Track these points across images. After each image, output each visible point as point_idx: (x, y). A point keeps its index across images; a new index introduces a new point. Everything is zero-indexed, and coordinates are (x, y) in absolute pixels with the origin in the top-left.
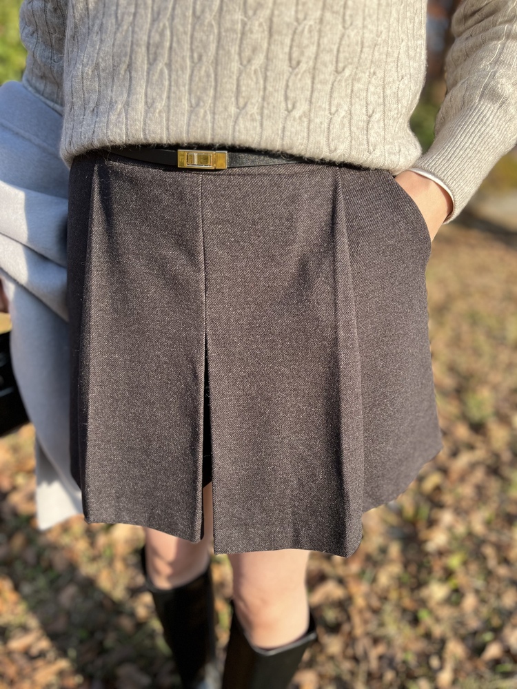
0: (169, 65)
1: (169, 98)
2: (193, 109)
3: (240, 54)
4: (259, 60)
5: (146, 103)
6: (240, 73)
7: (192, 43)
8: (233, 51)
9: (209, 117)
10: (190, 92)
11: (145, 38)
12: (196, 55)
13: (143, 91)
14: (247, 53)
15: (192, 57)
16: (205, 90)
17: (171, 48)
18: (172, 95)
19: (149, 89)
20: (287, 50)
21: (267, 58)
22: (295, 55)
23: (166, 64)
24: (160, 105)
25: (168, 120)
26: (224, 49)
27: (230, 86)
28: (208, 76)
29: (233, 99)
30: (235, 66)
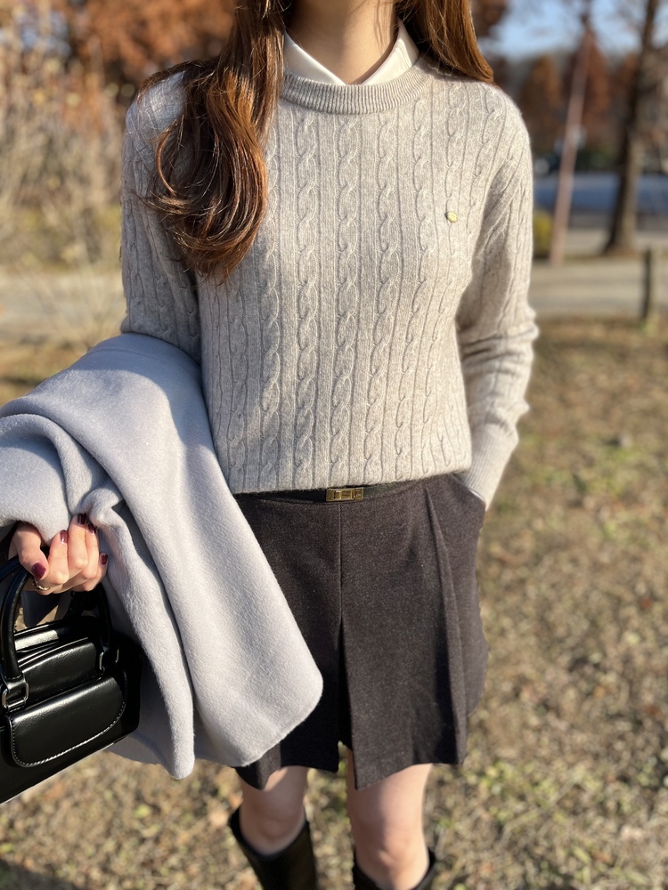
0: (313, 438)
1: (313, 459)
2: (333, 464)
3: (366, 426)
4: (378, 428)
5: (295, 463)
6: (366, 437)
7: (331, 422)
8: (362, 425)
9: (346, 468)
10: (330, 452)
11: (293, 420)
12: (334, 430)
13: (291, 455)
14: (371, 424)
15: (331, 431)
16: (342, 451)
17: (314, 426)
18: (317, 457)
19: (296, 454)
20: (395, 417)
21: (383, 425)
22: (400, 420)
23: (311, 437)
24: (307, 465)
25: (314, 474)
26: (355, 424)
27: (361, 447)
28: (344, 442)
29: (363, 454)
30: (363, 433)
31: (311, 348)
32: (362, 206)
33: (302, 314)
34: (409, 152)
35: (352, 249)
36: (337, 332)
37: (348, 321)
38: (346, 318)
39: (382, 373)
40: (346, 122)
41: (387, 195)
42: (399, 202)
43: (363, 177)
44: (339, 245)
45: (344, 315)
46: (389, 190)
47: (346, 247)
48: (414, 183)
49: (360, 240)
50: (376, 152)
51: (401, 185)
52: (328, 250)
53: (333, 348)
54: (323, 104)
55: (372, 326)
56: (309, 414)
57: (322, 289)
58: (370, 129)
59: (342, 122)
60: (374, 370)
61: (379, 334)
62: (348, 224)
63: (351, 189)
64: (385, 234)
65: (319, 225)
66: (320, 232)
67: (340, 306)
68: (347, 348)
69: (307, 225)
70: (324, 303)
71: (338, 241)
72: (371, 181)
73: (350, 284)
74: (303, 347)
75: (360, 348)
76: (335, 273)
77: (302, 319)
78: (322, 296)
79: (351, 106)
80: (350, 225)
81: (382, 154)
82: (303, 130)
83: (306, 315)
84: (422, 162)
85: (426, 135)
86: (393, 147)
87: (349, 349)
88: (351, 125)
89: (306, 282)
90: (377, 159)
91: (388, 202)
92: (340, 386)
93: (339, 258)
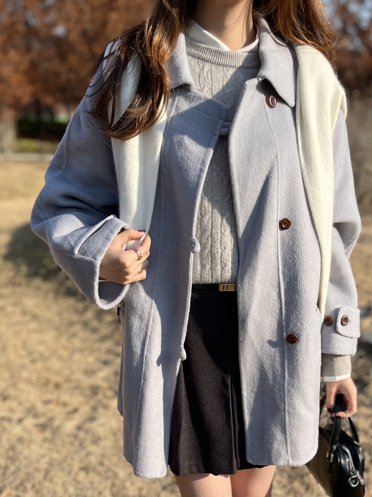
1: (212, 264)
2: (223, 268)
5: (201, 267)
7: (221, 243)
9: (230, 271)
10: (221, 261)
11: (200, 240)
13: (199, 261)
15: (221, 248)
23: (210, 251)
24: (208, 267)
28: (229, 255)
36: (222, 189)
53: (220, 198)
54: (215, 59)
56: (208, 237)
79: (231, 62)
82: (204, 74)
88: (231, 73)
92: (225, 221)
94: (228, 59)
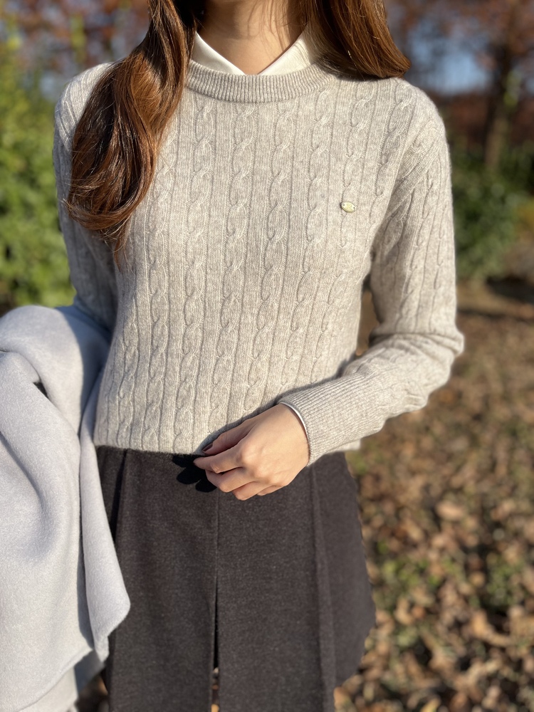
8: (240, 404)
17: (195, 400)
19: (176, 423)
24: (186, 434)
26: (234, 402)
28: (222, 415)
30: (241, 410)
31: (196, 325)
32: (253, 193)
33: (189, 293)
34: (307, 141)
35: (240, 234)
36: (222, 313)
37: (232, 303)
38: (230, 300)
39: (265, 357)
40: (243, 110)
41: (279, 183)
42: (291, 189)
43: (257, 164)
44: (227, 230)
45: (229, 298)
46: (282, 177)
47: (234, 232)
48: (309, 172)
49: (249, 226)
50: (272, 140)
51: (295, 173)
52: (217, 233)
53: (217, 327)
54: (221, 91)
55: (255, 311)
56: (190, 387)
57: (209, 271)
58: (267, 118)
59: (239, 110)
60: (256, 355)
61: (262, 319)
62: (238, 209)
63: (244, 175)
64: (273, 222)
65: (210, 208)
66: (210, 216)
67: (225, 288)
68: (230, 328)
69: (198, 208)
70: (209, 284)
71: (227, 226)
72: (265, 168)
73: (235, 268)
74: (188, 323)
75: (243, 331)
76: (222, 257)
77: (189, 297)
78: (208, 277)
79: (249, 95)
80: (241, 210)
81: (278, 142)
82: (203, 117)
83: (192, 294)
84: (319, 152)
85: (327, 125)
86: (290, 136)
87: (232, 331)
88: (248, 113)
89: (193, 263)
90: (272, 148)
91: (280, 189)
92: (221, 365)
93: (227, 242)
94: (243, 90)
